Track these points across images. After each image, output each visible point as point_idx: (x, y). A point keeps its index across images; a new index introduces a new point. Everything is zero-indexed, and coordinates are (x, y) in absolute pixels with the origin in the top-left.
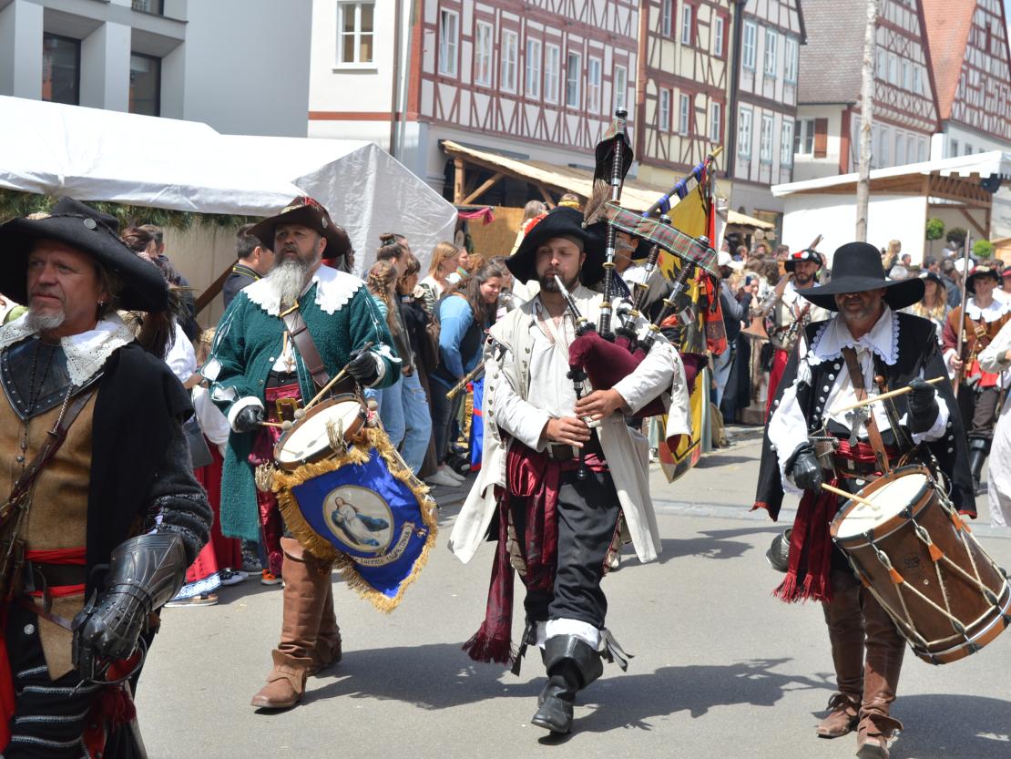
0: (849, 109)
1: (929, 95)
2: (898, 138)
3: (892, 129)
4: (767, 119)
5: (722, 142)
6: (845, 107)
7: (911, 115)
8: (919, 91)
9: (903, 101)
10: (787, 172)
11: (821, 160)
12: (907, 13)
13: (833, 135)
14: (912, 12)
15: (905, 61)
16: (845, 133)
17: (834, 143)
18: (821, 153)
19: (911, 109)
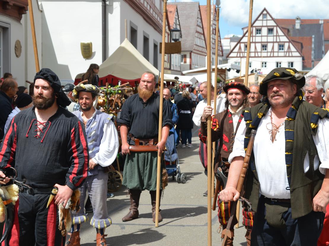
0: (191, 52)
1: (205, 47)
2: (200, 57)
3: (199, 56)
4: (176, 56)
5: (168, 62)
6: (190, 52)
7: (202, 52)
8: (203, 46)
9: (200, 49)
10: (179, 67)
11: (185, 64)
12: (200, 28)
13: (188, 58)
14: (201, 28)
15: (201, 40)
16: (191, 57)
17: (188, 60)
18: (185, 62)
19: (202, 51)
